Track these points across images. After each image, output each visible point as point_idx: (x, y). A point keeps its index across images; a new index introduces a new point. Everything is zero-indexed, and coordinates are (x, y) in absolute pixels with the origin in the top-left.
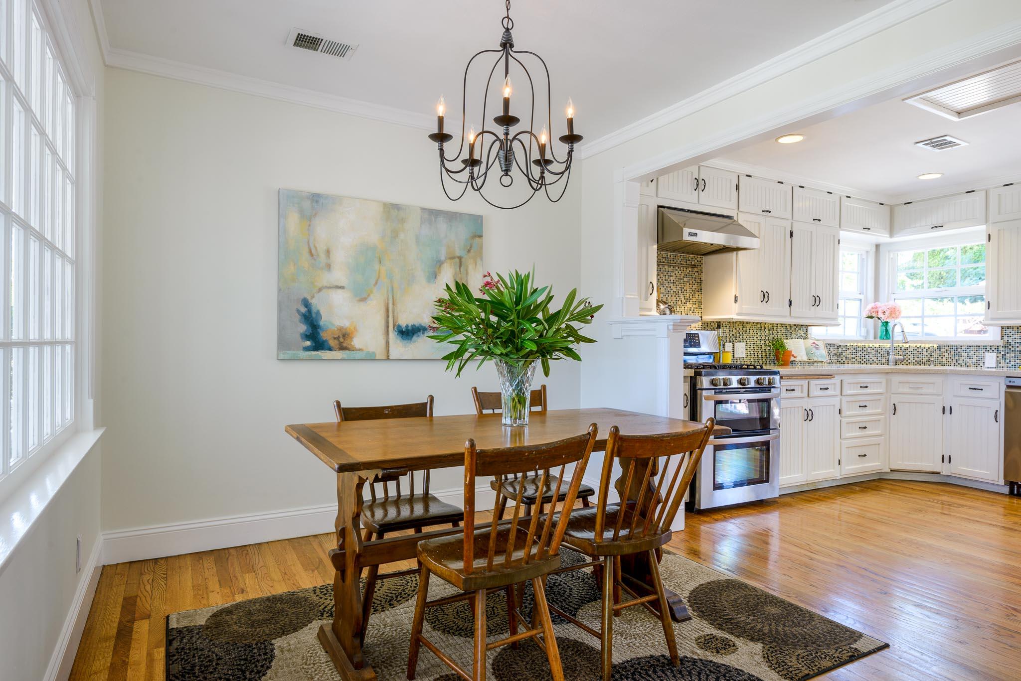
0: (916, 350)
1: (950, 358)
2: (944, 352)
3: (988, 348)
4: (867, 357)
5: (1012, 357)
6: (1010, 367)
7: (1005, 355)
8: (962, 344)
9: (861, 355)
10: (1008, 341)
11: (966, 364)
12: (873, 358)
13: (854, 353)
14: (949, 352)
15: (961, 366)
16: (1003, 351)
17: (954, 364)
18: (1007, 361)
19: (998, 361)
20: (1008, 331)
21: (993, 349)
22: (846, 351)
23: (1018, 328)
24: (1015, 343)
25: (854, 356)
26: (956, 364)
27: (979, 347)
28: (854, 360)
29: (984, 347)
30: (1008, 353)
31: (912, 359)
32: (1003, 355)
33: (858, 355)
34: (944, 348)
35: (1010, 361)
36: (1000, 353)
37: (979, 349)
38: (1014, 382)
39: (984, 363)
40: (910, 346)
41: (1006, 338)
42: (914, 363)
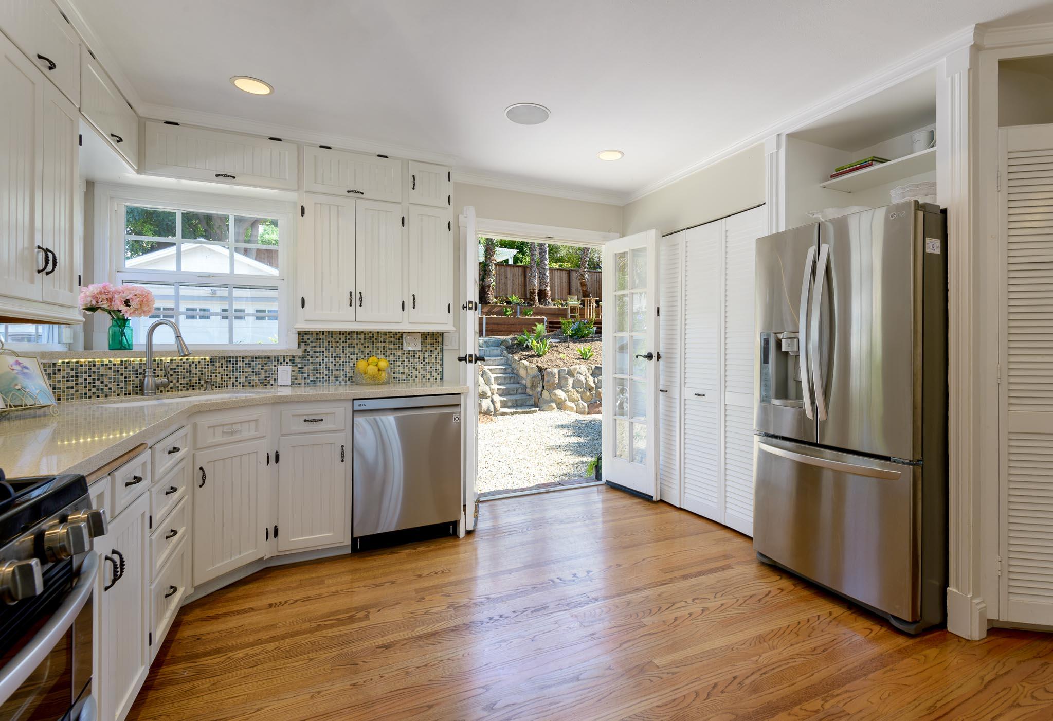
0: (181, 366)
1: (227, 375)
2: (219, 367)
3: (281, 360)
4: (98, 383)
5: (311, 370)
6: (308, 383)
7: (303, 368)
8: (243, 354)
9: (86, 380)
10: (306, 350)
11: (250, 383)
12: (110, 385)
13: (72, 377)
14: (224, 367)
15: (243, 386)
16: (299, 363)
17: (233, 383)
18: (305, 375)
19: (293, 376)
20: (306, 337)
21: (287, 360)
22: (55, 374)
23: (317, 334)
24: (314, 352)
25: (70, 384)
26: (236, 383)
27: (269, 358)
28: (72, 391)
29: (275, 357)
30: (305, 365)
31: (175, 381)
32: (300, 368)
33: (81, 380)
34: (219, 362)
35: (308, 376)
36: (296, 365)
37: (269, 361)
38: (365, 405)
39: (275, 379)
40: (171, 360)
41: (303, 345)
42: (178, 387)
